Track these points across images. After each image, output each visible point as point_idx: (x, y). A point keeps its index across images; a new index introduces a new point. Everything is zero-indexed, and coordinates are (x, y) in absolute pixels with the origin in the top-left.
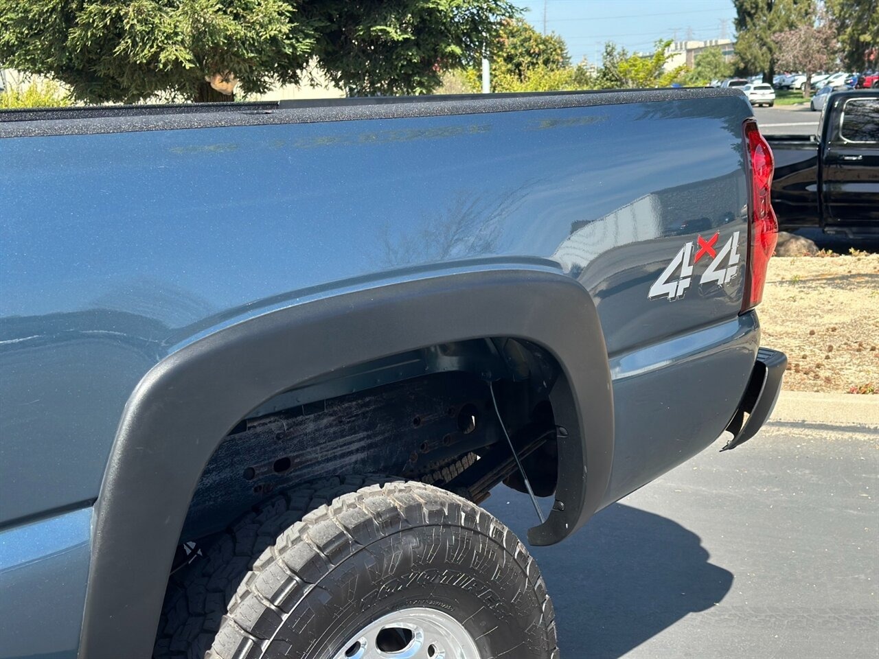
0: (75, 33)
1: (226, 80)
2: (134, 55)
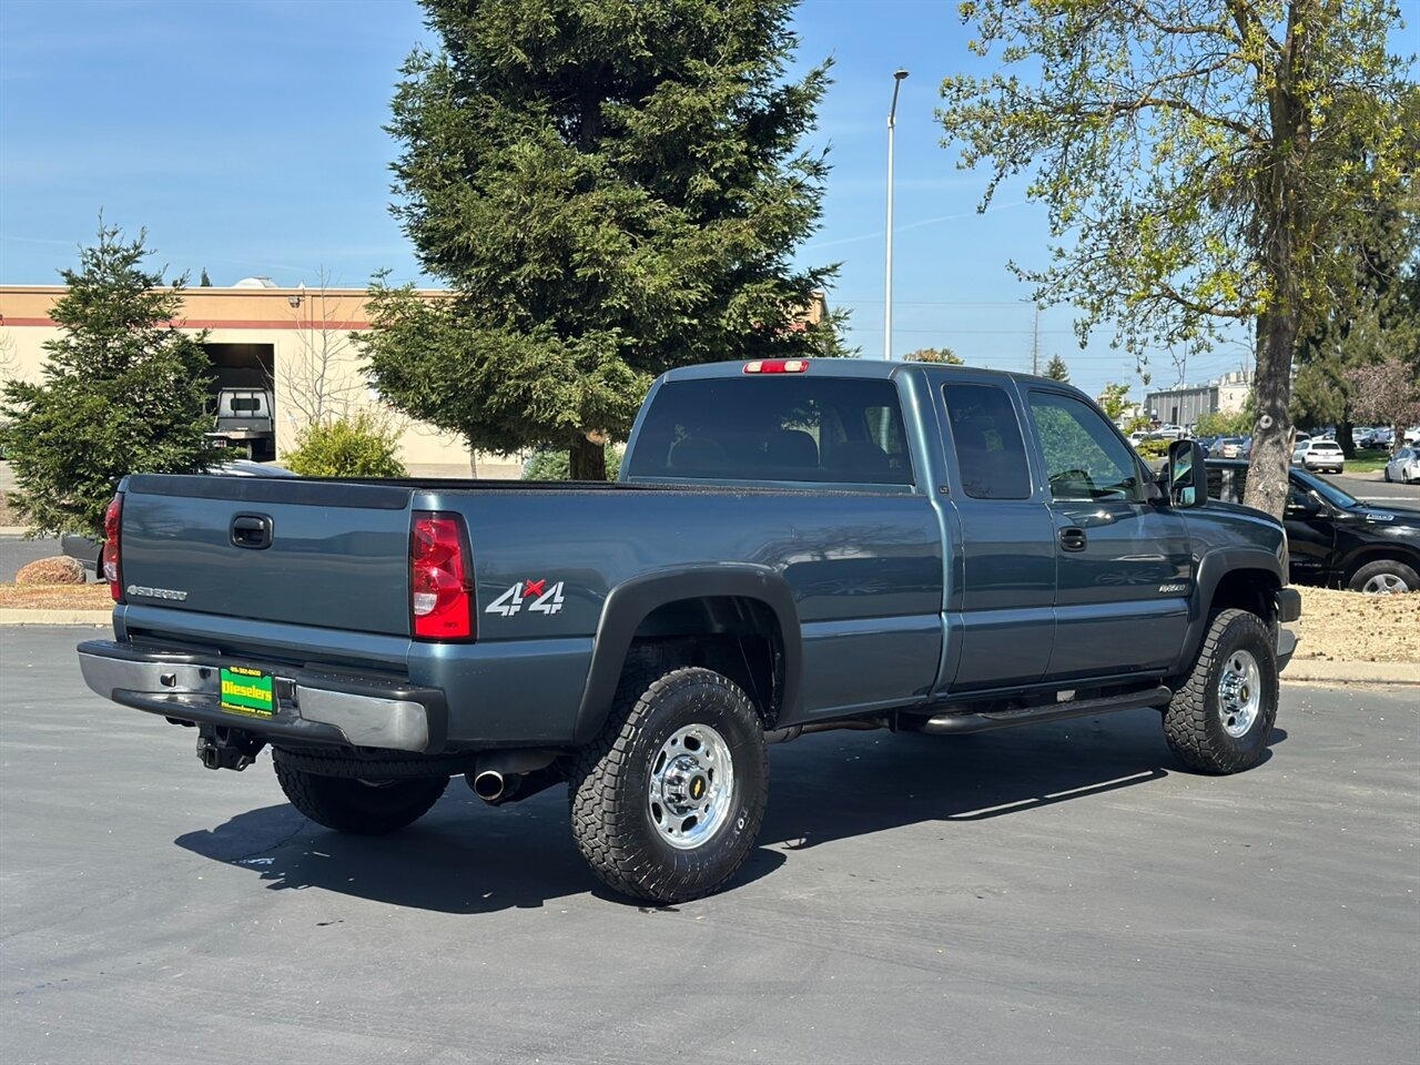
0: (493, 399)
1: (600, 434)
2: (538, 416)
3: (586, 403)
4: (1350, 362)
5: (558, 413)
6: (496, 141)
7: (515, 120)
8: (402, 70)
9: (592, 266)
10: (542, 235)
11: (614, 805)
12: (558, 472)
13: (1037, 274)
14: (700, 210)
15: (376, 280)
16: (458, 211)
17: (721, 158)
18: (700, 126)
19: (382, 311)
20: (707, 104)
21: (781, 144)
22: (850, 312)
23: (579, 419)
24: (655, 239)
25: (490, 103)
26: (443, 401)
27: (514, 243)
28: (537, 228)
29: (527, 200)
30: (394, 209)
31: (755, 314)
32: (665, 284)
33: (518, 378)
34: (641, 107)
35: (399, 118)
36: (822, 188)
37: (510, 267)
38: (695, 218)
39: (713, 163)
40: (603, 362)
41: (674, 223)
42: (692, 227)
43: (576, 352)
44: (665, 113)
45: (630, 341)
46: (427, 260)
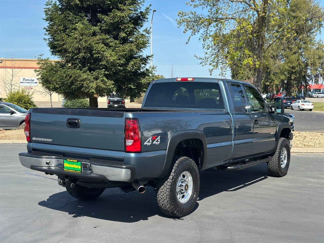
0: (73, 86)
1: (98, 95)
2: (85, 91)
3: (97, 87)
4: (243, 79)
5: (90, 90)
6: (71, 23)
7: (76, 18)
8: (45, 5)
9: (98, 54)
10: (85, 46)
11: (170, 193)
12: (72, 104)
13: (201, 58)
14: (122, 41)
15: (40, 57)
16: (63, 40)
17: (127, 29)
18: (122, 21)
19: (41, 64)
20: (124, 15)
21: (140, 25)
22: (156, 67)
23: (95, 91)
24: (111, 48)
25: (70, 13)
26: (59, 87)
27: (78, 48)
28: (84, 45)
29: (81, 38)
30: (45, 39)
31: (135, 66)
32: (115, 59)
33: (80, 81)
34: (107, 15)
35: (47, 16)
36: (149, 37)
37: (77, 54)
38: (121, 43)
39: (125, 30)
40: (100, 78)
41: (116, 44)
42: (120, 45)
43: (93, 75)
44: (114, 17)
45: (106, 73)
46: (52, 52)
